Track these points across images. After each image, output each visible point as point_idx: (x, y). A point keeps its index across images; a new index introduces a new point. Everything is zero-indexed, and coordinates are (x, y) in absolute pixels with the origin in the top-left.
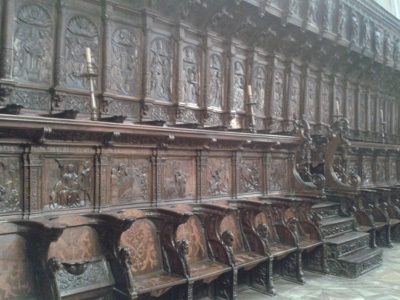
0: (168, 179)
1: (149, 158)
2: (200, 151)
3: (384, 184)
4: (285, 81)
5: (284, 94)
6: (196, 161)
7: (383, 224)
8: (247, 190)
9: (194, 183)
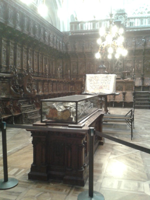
3: (47, 93)
4: (7, 50)
5: (7, 55)
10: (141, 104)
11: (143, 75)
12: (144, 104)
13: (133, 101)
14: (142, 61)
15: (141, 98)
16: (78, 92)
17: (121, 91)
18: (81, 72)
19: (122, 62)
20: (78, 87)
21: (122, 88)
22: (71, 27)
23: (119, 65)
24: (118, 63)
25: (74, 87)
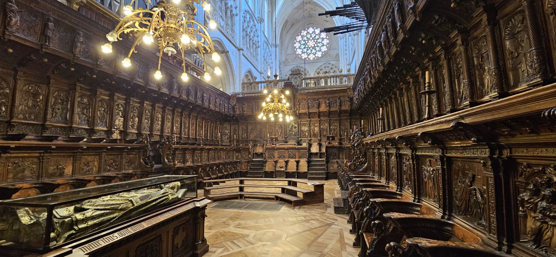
0: (52, 168)
1: (38, 158)
2: (76, 153)
5: (151, 120)
6: (73, 158)
8: (109, 171)
9: (71, 168)
10: (316, 174)
11: (320, 140)
12: (320, 174)
13: (307, 171)
14: (318, 124)
15: (316, 167)
16: (245, 161)
17: (294, 159)
18: (252, 137)
19: (296, 126)
20: (245, 155)
21: (295, 156)
22: (243, 88)
23: (293, 128)
24: (292, 126)
25: (240, 155)
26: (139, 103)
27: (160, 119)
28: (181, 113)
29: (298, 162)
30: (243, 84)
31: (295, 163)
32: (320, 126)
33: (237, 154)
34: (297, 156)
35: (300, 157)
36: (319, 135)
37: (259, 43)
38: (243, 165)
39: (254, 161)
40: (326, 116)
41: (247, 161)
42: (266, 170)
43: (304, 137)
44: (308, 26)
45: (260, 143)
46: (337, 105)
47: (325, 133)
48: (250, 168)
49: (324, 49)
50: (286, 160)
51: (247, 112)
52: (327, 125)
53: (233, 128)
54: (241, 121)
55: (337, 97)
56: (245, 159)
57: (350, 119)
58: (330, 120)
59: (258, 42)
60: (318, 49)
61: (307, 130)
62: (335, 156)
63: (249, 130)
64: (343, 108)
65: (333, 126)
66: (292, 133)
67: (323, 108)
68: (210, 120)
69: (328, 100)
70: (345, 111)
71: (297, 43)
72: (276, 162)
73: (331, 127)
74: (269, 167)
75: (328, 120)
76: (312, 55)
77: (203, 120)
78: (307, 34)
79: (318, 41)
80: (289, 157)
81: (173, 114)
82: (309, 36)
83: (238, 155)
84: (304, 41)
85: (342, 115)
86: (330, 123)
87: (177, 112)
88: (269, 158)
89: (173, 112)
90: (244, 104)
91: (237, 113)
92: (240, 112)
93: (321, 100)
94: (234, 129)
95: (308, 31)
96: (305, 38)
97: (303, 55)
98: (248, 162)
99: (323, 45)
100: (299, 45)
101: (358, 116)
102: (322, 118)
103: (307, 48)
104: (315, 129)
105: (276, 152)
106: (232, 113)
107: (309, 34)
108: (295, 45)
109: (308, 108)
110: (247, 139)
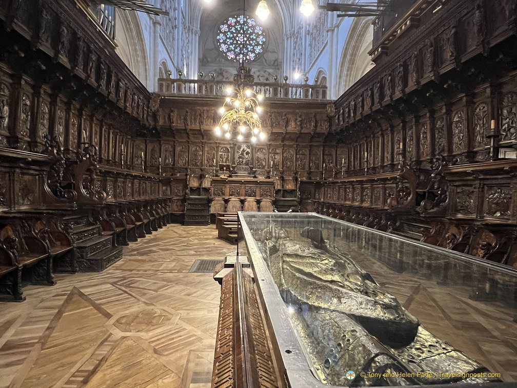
3: (123, 200)
4: (33, 103)
7: (122, 229)
14: (281, 150)
16: (178, 198)
17: (254, 198)
18: (181, 163)
19: (249, 151)
20: (178, 189)
21: (255, 193)
22: (161, 86)
23: (245, 154)
24: (244, 151)
25: (169, 189)
26: (11, 76)
27: (47, 116)
28: (80, 111)
29: (258, 202)
30: (160, 80)
31: (255, 203)
32: (283, 154)
33: (164, 188)
34: (258, 194)
35: (261, 195)
36: (281, 166)
37: (177, 21)
38: (174, 205)
39: (192, 199)
40: (292, 140)
41: (181, 198)
42: (212, 212)
43: (260, 168)
44: (238, 12)
45: (194, 172)
46: (310, 125)
47: (289, 163)
48: (187, 209)
49: (258, 50)
50: (242, 198)
51: (177, 124)
52: (292, 152)
53: (150, 147)
54: (164, 138)
55: (312, 114)
56: (178, 196)
57: (324, 146)
58: (297, 145)
59: (175, 19)
60: (250, 48)
61: (265, 158)
62: (310, 194)
63: (177, 152)
64: (319, 130)
65: (300, 154)
66: (242, 161)
67: (292, 127)
68: (121, 131)
69: (300, 117)
70: (320, 135)
71: (221, 35)
72: (227, 201)
73: (298, 156)
74: (215, 208)
75: (295, 146)
76: (241, 56)
77: (109, 129)
78: (236, 23)
79: (251, 37)
80: (246, 195)
81: (68, 111)
82: (238, 27)
83: (166, 190)
84: (232, 33)
85: (314, 139)
86: (296, 150)
87: (75, 108)
88: (215, 194)
89: (68, 105)
90: (172, 111)
91: (161, 122)
92: (165, 122)
93: (290, 116)
94: (153, 150)
95: (238, 19)
96: (233, 30)
97: (229, 54)
98: (184, 200)
99: (258, 44)
100: (224, 38)
101: (334, 143)
102: (287, 143)
103: (235, 44)
104: (276, 157)
105: (228, 186)
106: (152, 123)
107: (240, 24)
108: (218, 37)
109: (272, 126)
110: (174, 165)
